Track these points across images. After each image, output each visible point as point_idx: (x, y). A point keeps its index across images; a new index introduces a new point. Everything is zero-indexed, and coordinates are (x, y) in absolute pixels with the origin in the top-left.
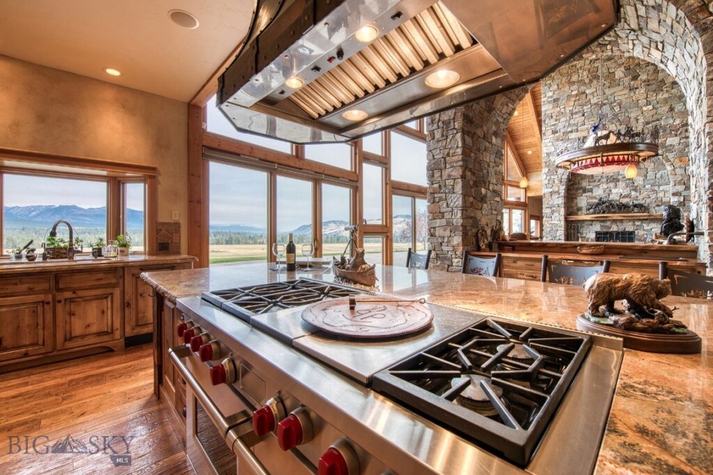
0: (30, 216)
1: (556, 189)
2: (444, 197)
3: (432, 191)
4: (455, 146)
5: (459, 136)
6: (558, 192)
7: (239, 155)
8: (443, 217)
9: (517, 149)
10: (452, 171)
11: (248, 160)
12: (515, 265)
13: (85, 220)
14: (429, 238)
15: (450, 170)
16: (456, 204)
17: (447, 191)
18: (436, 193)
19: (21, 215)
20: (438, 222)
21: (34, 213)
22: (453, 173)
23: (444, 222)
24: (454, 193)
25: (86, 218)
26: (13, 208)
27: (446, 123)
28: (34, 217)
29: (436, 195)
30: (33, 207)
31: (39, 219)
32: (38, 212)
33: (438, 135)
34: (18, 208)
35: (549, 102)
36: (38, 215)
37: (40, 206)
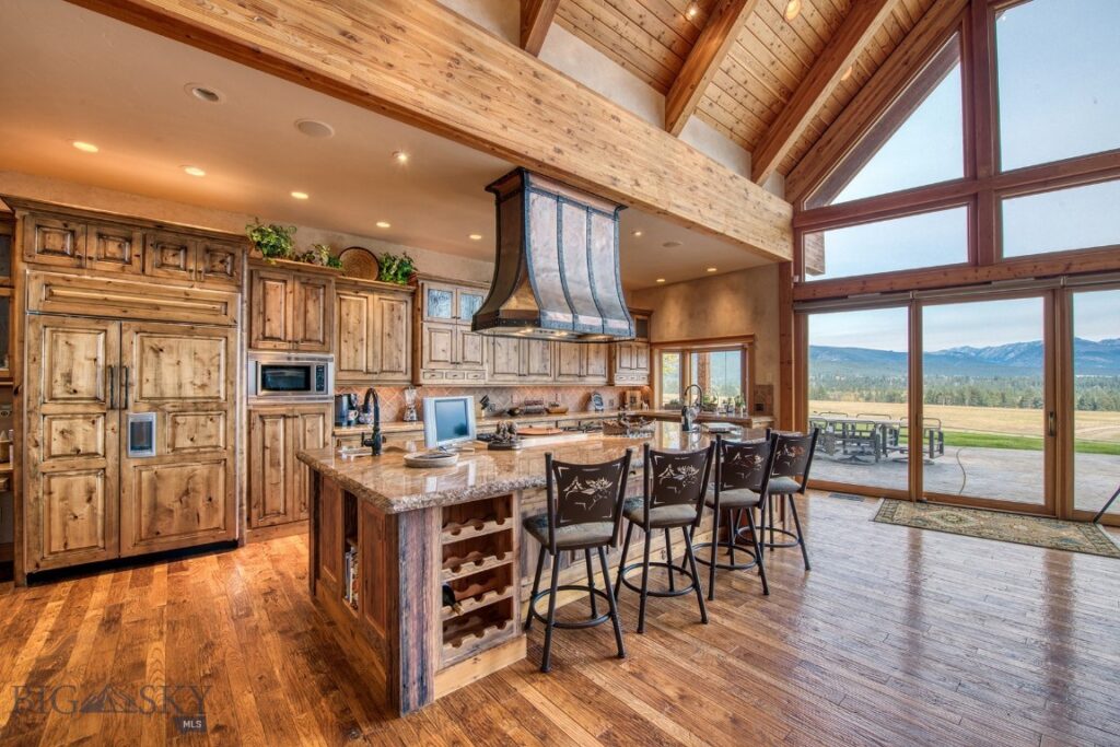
0: (1007, 358)
7: (846, 297)
11: (857, 300)
13: (1095, 362)
19: (995, 359)
21: (1012, 355)
25: (1097, 359)
26: (984, 349)
28: (1013, 359)
30: (1010, 346)
31: (1019, 363)
32: (1017, 352)
34: (992, 348)
36: (1017, 357)
37: (1020, 344)
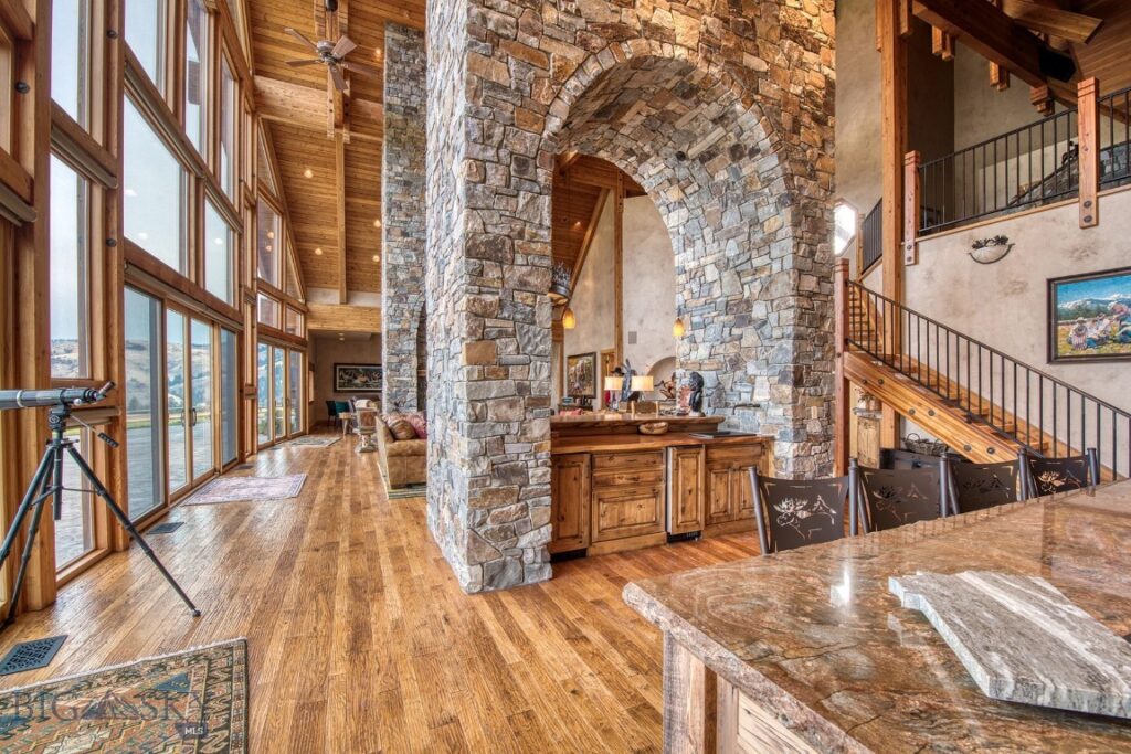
1: (406, 326)
2: (511, 330)
3: (480, 311)
4: (537, 222)
5: (546, 201)
6: (407, 331)
8: (507, 376)
9: (297, 240)
10: (530, 274)
12: (611, 463)
14: (471, 428)
15: (524, 269)
16: (541, 347)
17: (518, 316)
18: (489, 316)
20: (495, 388)
22: (532, 280)
23: (509, 385)
24: (533, 323)
27: (522, 163)
29: (489, 322)
33: (496, 179)
35: (398, 182)
